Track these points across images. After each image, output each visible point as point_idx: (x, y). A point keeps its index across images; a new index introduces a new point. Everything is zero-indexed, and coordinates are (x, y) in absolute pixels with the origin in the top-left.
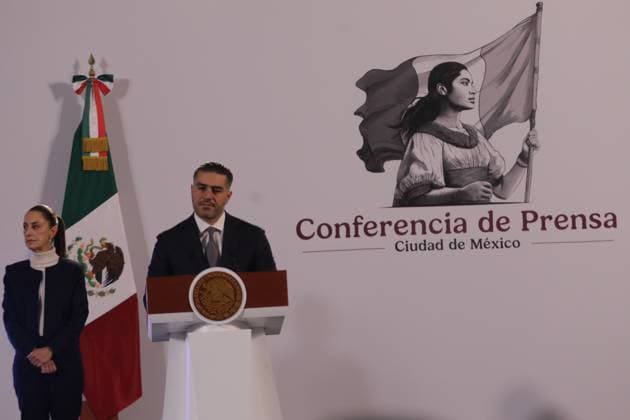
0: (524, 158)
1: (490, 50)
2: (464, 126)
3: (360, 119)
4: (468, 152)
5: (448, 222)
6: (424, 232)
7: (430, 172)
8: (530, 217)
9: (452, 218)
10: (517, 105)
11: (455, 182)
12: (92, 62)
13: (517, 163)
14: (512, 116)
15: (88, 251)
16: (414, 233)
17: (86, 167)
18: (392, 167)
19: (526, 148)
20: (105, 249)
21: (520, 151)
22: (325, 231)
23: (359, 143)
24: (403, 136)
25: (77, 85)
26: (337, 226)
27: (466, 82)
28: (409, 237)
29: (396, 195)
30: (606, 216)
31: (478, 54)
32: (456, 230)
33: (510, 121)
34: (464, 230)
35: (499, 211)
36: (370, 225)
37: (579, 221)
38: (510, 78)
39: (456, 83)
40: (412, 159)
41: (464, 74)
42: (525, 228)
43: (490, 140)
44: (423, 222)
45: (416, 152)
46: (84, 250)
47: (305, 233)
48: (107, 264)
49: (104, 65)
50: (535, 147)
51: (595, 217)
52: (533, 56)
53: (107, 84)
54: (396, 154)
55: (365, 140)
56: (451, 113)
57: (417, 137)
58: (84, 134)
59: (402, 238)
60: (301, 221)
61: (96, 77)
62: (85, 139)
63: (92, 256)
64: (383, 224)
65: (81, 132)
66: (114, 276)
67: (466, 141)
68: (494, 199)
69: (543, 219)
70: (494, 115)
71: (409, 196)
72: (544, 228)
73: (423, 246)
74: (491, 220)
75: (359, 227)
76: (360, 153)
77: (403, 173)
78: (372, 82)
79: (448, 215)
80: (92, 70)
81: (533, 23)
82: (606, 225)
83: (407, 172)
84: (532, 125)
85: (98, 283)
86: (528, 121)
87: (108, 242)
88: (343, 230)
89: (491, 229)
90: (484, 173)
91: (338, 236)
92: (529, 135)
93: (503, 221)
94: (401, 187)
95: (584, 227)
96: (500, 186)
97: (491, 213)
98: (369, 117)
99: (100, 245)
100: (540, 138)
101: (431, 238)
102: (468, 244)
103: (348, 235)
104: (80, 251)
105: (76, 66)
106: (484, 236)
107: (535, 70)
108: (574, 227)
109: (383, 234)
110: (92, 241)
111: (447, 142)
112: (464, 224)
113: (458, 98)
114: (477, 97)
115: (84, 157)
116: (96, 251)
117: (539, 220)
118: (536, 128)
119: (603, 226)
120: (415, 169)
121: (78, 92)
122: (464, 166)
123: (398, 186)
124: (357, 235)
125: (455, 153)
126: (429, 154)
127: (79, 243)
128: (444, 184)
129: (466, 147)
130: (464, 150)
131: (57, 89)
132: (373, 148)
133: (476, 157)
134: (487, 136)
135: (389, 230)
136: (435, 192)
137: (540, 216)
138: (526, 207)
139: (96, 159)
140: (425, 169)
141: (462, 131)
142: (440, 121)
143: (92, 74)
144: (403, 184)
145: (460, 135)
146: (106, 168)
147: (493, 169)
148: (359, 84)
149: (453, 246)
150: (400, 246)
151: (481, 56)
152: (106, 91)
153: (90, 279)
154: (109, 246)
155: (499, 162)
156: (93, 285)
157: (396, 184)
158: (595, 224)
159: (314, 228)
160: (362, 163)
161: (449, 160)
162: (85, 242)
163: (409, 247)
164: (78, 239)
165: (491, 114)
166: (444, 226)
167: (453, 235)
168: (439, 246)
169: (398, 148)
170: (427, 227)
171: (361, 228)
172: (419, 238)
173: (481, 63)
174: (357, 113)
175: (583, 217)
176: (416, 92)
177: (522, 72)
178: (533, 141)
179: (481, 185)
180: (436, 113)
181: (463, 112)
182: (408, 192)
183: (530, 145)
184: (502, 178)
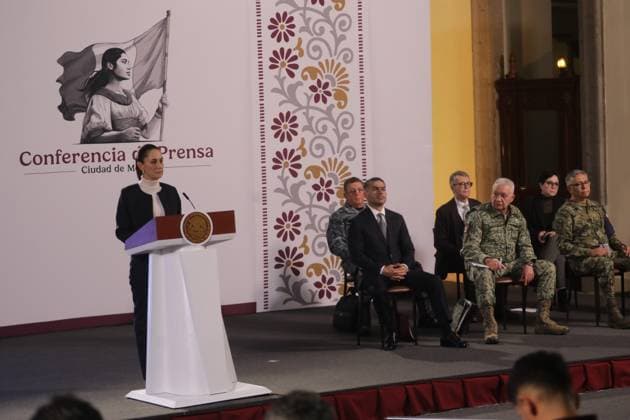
0: (160, 112)
1: (139, 41)
2: (124, 91)
3: (60, 85)
4: (126, 108)
5: (114, 153)
6: (99, 160)
7: (103, 121)
9: (116, 151)
10: (155, 78)
11: (118, 127)
13: (155, 115)
14: (152, 84)
16: (93, 161)
18: (80, 117)
19: (161, 106)
21: (157, 107)
22: (38, 160)
23: (59, 102)
24: (86, 96)
26: (46, 157)
27: (125, 61)
28: (90, 164)
29: (82, 136)
30: (207, 149)
31: (131, 43)
32: (119, 159)
33: (151, 88)
34: (124, 159)
36: (66, 156)
37: (191, 153)
38: (151, 59)
39: (119, 62)
40: (92, 112)
41: (123, 56)
44: (98, 154)
45: (95, 107)
47: (25, 162)
50: (166, 105)
51: (201, 151)
52: (165, 46)
54: (82, 109)
55: (63, 99)
56: (116, 82)
57: (95, 98)
59: (86, 164)
60: (23, 153)
64: (74, 155)
67: (124, 100)
69: (171, 151)
71: (90, 137)
72: (171, 158)
73: (99, 170)
75: (59, 157)
76: (60, 107)
77: (86, 121)
78: (67, 60)
79: (114, 149)
81: (164, 23)
82: (207, 156)
83: (89, 121)
84: (164, 91)
86: (162, 89)
88: (49, 159)
90: (136, 122)
91: (46, 163)
92: (162, 97)
94: (85, 130)
95: (194, 157)
96: (145, 131)
98: (65, 83)
100: (169, 99)
101: (104, 164)
102: (126, 168)
103: (52, 163)
107: (166, 55)
108: (188, 157)
109: (74, 162)
111: (113, 101)
112: (124, 155)
113: (120, 72)
114: (131, 71)
117: (168, 152)
119: (205, 156)
120: (94, 119)
122: (124, 117)
123: (83, 130)
124: (58, 163)
125: (118, 108)
126: (102, 108)
128: (111, 128)
129: (124, 104)
130: (124, 106)
132: (67, 104)
133: (131, 112)
134: (138, 98)
135: (78, 159)
136: (106, 134)
137: (168, 149)
138: (161, 144)
140: (100, 118)
141: (122, 94)
142: (109, 87)
144: (87, 128)
145: (120, 96)
147: (141, 119)
148: (59, 61)
149: (117, 169)
150: (85, 170)
151: (134, 44)
155: (144, 114)
157: (82, 128)
158: (201, 155)
159: (31, 158)
160: (61, 114)
161: (115, 113)
163: (91, 171)
165: (140, 82)
166: (111, 156)
167: (117, 162)
168: (109, 169)
169: (84, 104)
170: (102, 157)
171: (60, 158)
172: (96, 164)
173: (134, 49)
174: (58, 81)
175: (194, 150)
176: (94, 68)
177: (158, 56)
178: (164, 101)
179: (133, 130)
180: (107, 82)
181: (124, 81)
182: (90, 133)
183: (163, 104)
184: (146, 125)
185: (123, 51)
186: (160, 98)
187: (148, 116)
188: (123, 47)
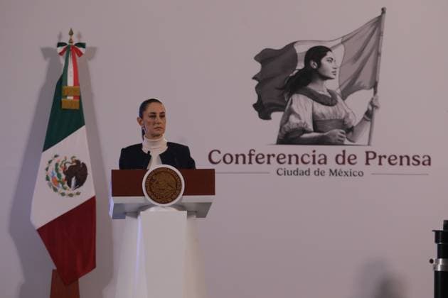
0: (369, 115)
1: (348, 39)
2: (328, 91)
3: (256, 83)
4: (330, 109)
5: (314, 156)
6: (297, 163)
7: (303, 121)
8: (371, 155)
9: (317, 154)
10: (365, 78)
11: (320, 129)
12: (71, 33)
13: (364, 118)
14: (362, 84)
15: (63, 165)
16: (290, 163)
17: (64, 106)
18: (277, 116)
19: (370, 108)
20: (74, 164)
21: (366, 110)
22: (228, 159)
23: (255, 99)
24: (286, 95)
25: (60, 49)
26: (237, 156)
27: (331, 60)
28: (286, 166)
29: (279, 136)
30: (424, 157)
31: (340, 41)
32: (319, 162)
33: (360, 88)
34: (325, 163)
35: (350, 150)
36: (260, 156)
37: (405, 160)
38: (361, 58)
39: (324, 61)
40: (291, 112)
41: (329, 54)
42: (367, 163)
43: (346, 101)
44: (297, 156)
45: (294, 107)
46: (60, 163)
47: (215, 160)
48: (76, 174)
49: (79, 36)
50: (377, 107)
51: (416, 158)
52: (378, 44)
53: (81, 49)
54: (280, 108)
55: (259, 97)
56: (319, 81)
57: (295, 97)
58: (63, 83)
59: (282, 166)
60: (213, 151)
61: (74, 44)
62: (64, 87)
63: (65, 168)
64: (269, 156)
65: (62, 81)
66: (80, 183)
67: (329, 101)
68: (346, 142)
69: (380, 157)
70: (349, 83)
71: (289, 137)
72: (380, 164)
73: (296, 173)
74: (344, 157)
75: (251, 157)
76: (256, 106)
77: (284, 121)
78: (266, 57)
79: (314, 151)
80: (71, 39)
81: (378, 22)
82: (423, 164)
83: (287, 121)
84: (375, 92)
85: (68, 188)
86: (372, 90)
87: (77, 159)
88: (241, 159)
89: (344, 163)
90: (341, 124)
91: (237, 162)
92: (372, 99)
93: (352, 157)
94: (283, 131)
95: (408, 164)
96: (351, 134)
97: (344, 151)
98: (262, 81)
99: (71, 161)
100: (381, 102)
101: (302, 167)
102: (327, 172)
103: (244, 162)
104: (57, 165)
105: (60, 36)
106: (338, 167)
107: (378, 54)
108: (401, 164)
109: (269, 163)
110: (66, 158)
111: (316, 101)
112: (325, 159)
113: (324, 71)
114: (338, 70)
115: (63, 99)
116: (68, 165)
117: (377, 158)
118: (378, 94)
119: (421, 164)
120: (293, 119)
121: (61, 54)
122: (327, 118)
123: (280, 130)
124: (250, 163)
125: (321, 109)
126: (303, 108)
127: (56, 159)
128: (312, 130)
129: (328, 105)
130: (327, 107)
131: (46, 52)
132: (264, 103)
133: (335, 113)
134: (344, 98)
135: (273, 160)
136: (306, 136)
137: (378, 155)
138: (369, 149)
139: (72, 101)
140: (300, 118)
141: (326, 93)
142: (311, 87)
143: (71, 41)
144: (285, 128)
145: (325, 96)
146: (77, 108)
147: (347, 121)
148: (257, 58)
149: (317, 173)
150: (280, 172)
151: (342, 43)
152: (80, 54)
153: (63, 184)
154: (78, 162)
155: (351, 117)
156: (65, 189)
157: (279, 128)
158: (416, 163)
159: (221, 157)
160: (256, 113)
161: (317, 114)
162: (61, 158)
163: (286, 173)
164: (56, 156)
165: (347, 83)
166: (311, 158)
167: (317, 166)
168: (307, 173)
169: (282, 103)
170: (299, 159)
171: (253, 158)
172: (293, 167)
173: (342, 47)
174: (254, 78)
175: (408, 157)
176: (296, 65)
177: (370, 54)
178: (375, 103)
179: (338, 132)
180: (310, 81)
181: (328, 81)
182: (287, 134)
183: (373, 106)
184: (353, 127)
185: (328, 50)
186: (369, 100)
187: (356, 118)
188: (328, 45)
